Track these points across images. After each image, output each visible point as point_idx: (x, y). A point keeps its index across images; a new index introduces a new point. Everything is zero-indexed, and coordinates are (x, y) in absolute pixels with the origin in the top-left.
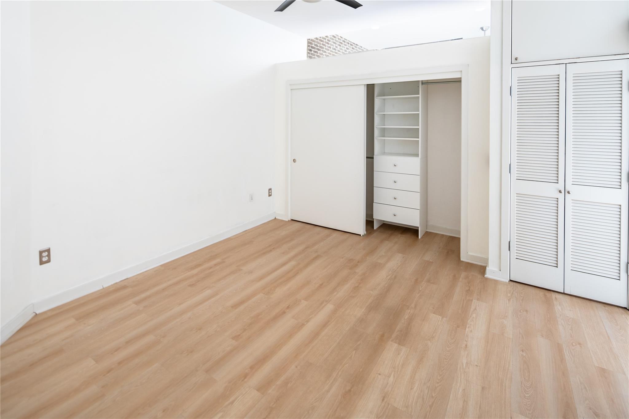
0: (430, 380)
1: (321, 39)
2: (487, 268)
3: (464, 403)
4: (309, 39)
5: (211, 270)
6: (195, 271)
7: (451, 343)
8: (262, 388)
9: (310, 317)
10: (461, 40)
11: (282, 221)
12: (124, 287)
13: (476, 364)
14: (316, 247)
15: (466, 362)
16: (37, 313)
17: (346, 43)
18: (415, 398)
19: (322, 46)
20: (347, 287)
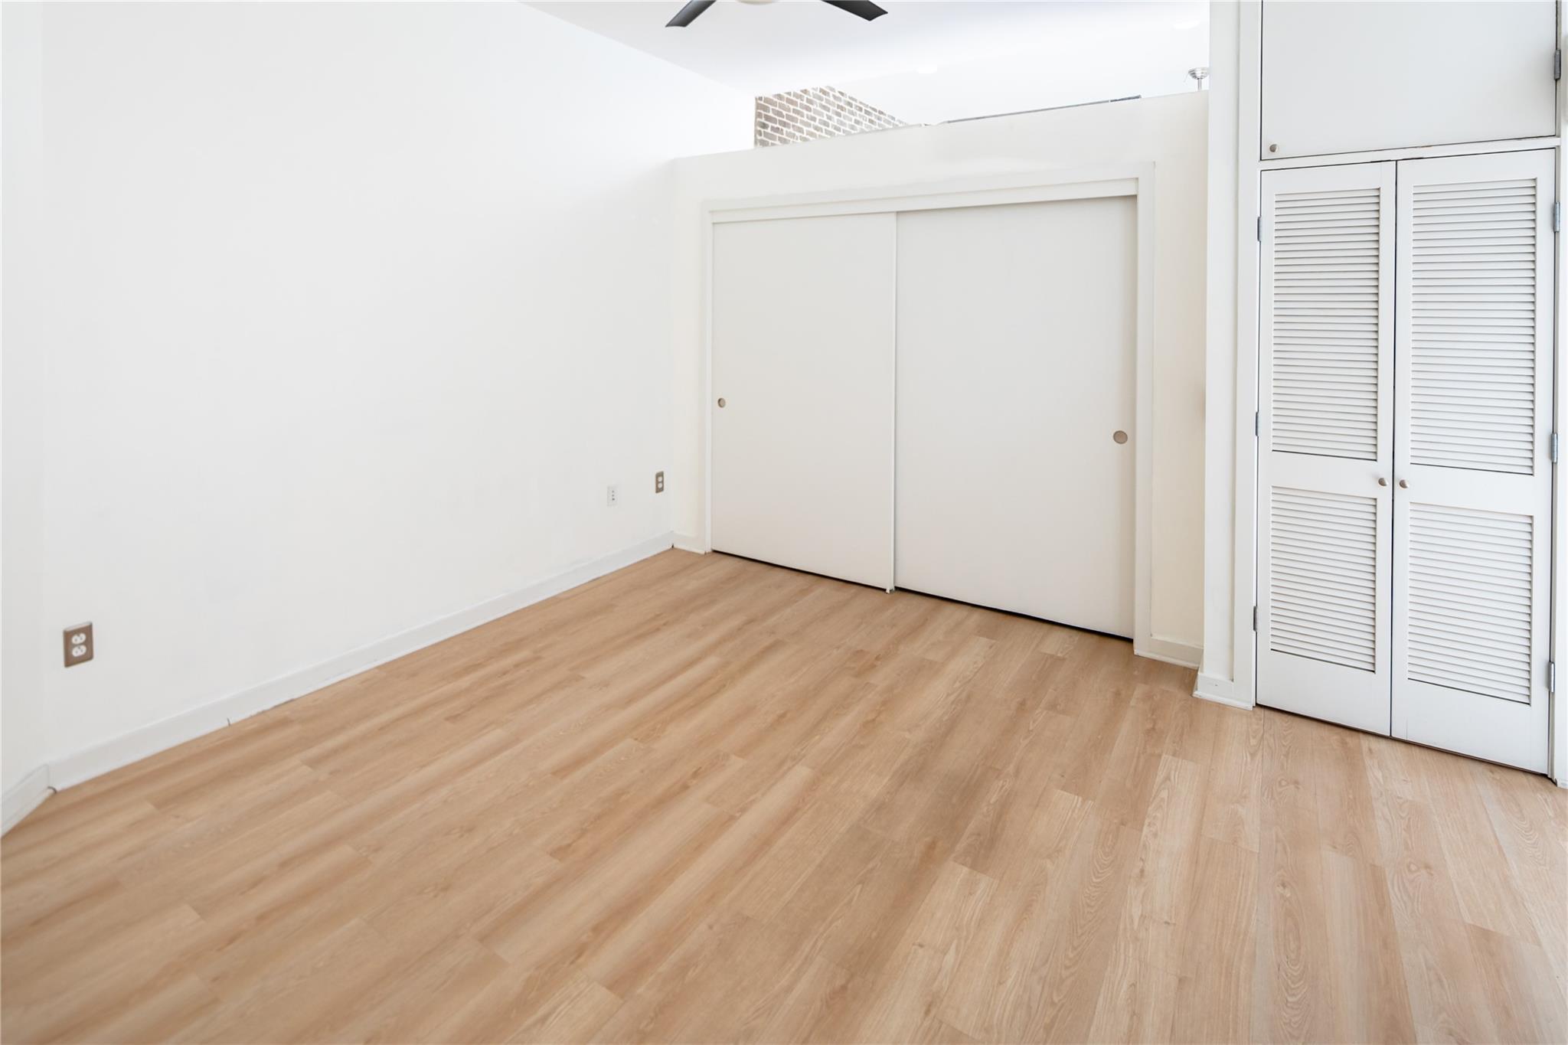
0: (1047, 961)
1: (789, 97)
2: (1199, 673)
3: (1132, 1017)
4: (760, 99)
5: (507, 678)
6: (465, 682)
7: (1104, 864)
8: (621, 983)
9: (752, 798)
10: (1136, 100)
11: (689, 554)
12: (284, 723)
13: (1166, 918)
14: (772, 621)
15: (1140, 913)
16: (58, 788)
17: (853, 109)
18: (1009, 1007)
19: (794, 115)
20: (848, 721)
